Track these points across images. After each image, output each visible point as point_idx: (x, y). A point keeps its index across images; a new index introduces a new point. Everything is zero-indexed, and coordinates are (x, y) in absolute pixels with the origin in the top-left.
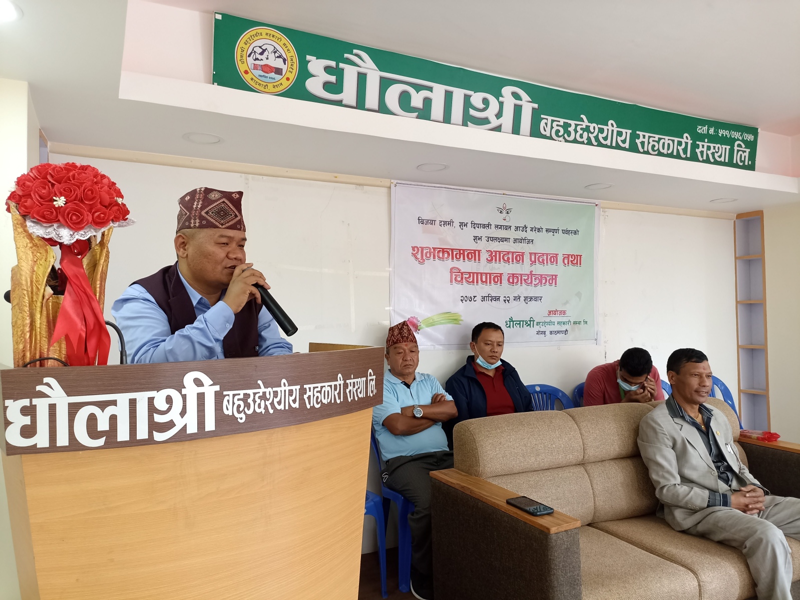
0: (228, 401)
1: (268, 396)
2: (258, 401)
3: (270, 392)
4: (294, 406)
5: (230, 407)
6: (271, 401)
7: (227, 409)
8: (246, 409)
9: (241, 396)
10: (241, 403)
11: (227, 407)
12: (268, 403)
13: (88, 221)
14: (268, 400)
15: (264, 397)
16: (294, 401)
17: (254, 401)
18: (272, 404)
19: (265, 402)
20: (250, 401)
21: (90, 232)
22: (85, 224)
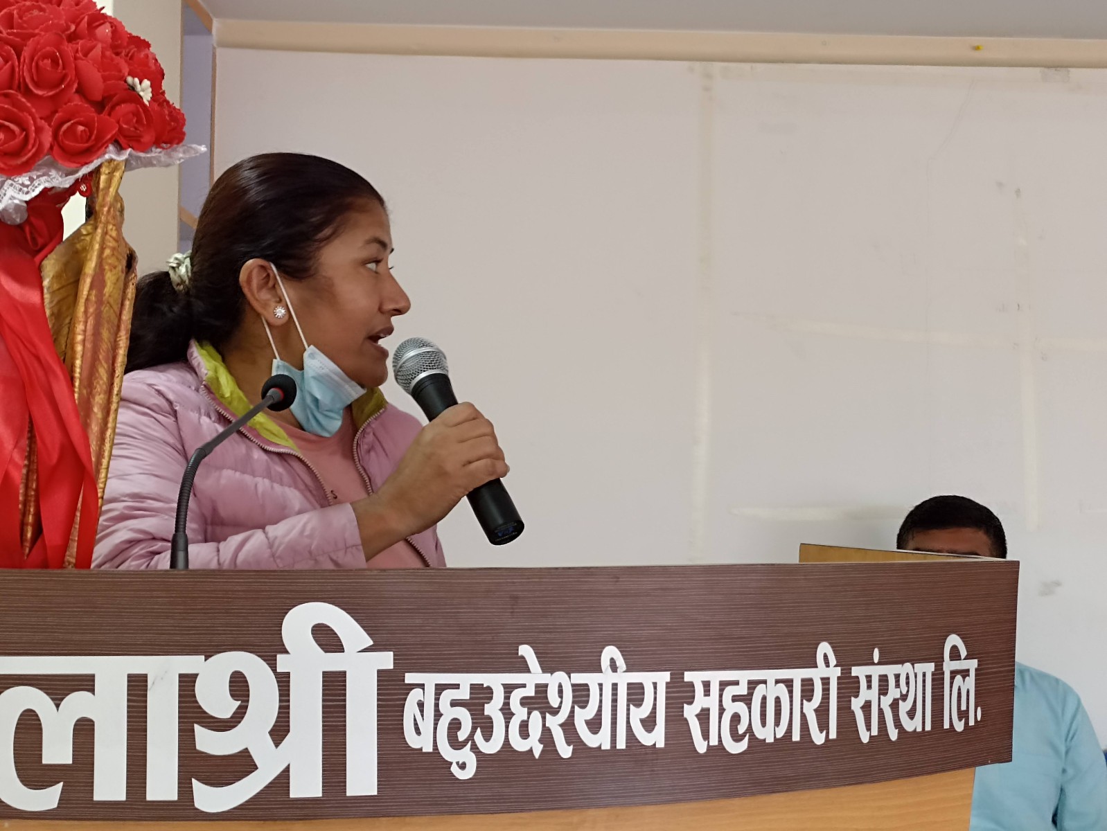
0: (421, 705)
1: (554, 700)
2: (520, 713)
3: (560, 686)
4: (646, 739)
5: (427, 725)
6: (563, 716)
7: (418, 731)
8: (478, 736)
9: (464, 693)
10: (464, 715)
11: (416, 724)
12: (554, 723)
13: (41, 145)
14: (555, 712)
15: (538, 701)
16: (649, 723)
17: (507, 713)
18: (569, 726)
19: (544, 718)
20: (493, 709)
21: (43, 179)
22: (30, 154)
